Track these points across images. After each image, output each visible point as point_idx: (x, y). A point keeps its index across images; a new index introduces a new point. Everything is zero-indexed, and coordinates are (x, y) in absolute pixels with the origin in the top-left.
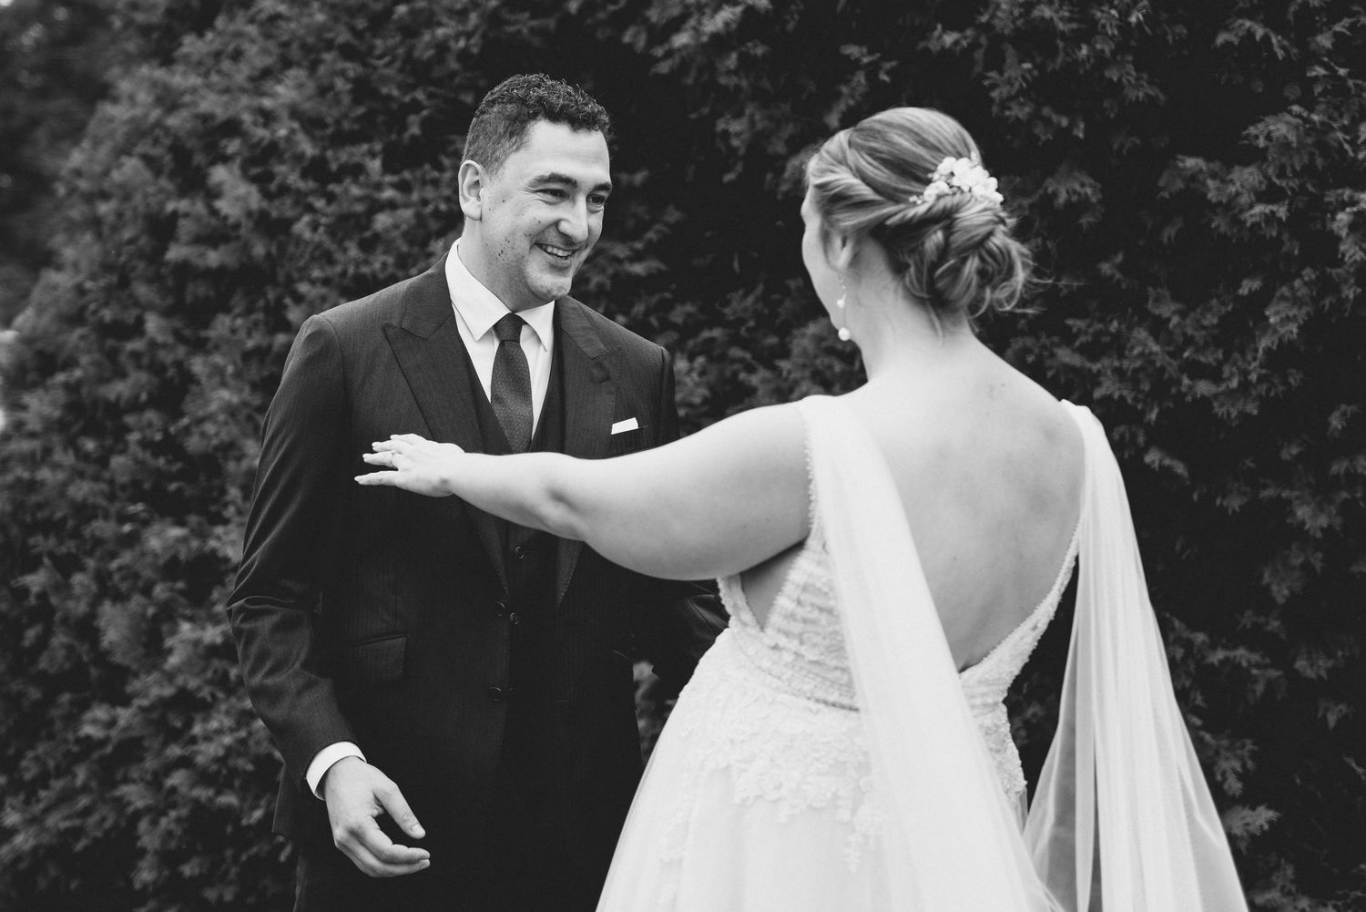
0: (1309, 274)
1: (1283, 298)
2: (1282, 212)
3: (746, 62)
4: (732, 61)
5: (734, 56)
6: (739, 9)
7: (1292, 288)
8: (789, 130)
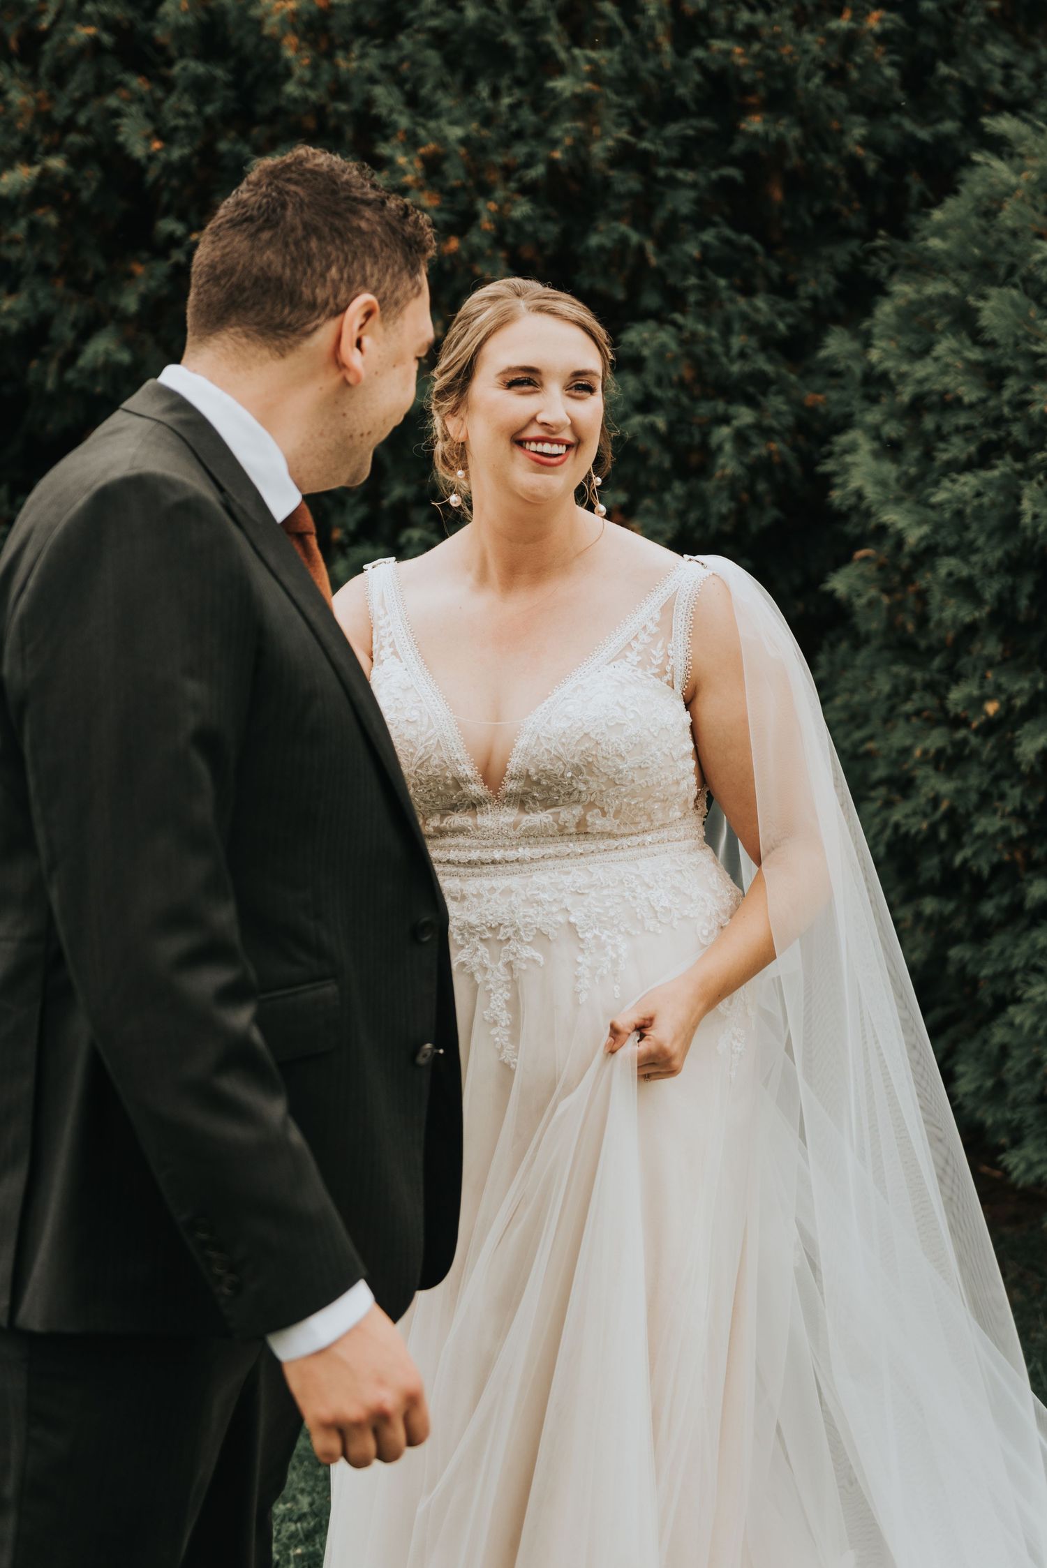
0: (678, 488)
1: (648, 511)
2: (660, 422)
3: (34, 230)
4: (19, 229)
5: (23, 224)
6: (36, 170)
7: (660, 502)
8: (74, 312)
